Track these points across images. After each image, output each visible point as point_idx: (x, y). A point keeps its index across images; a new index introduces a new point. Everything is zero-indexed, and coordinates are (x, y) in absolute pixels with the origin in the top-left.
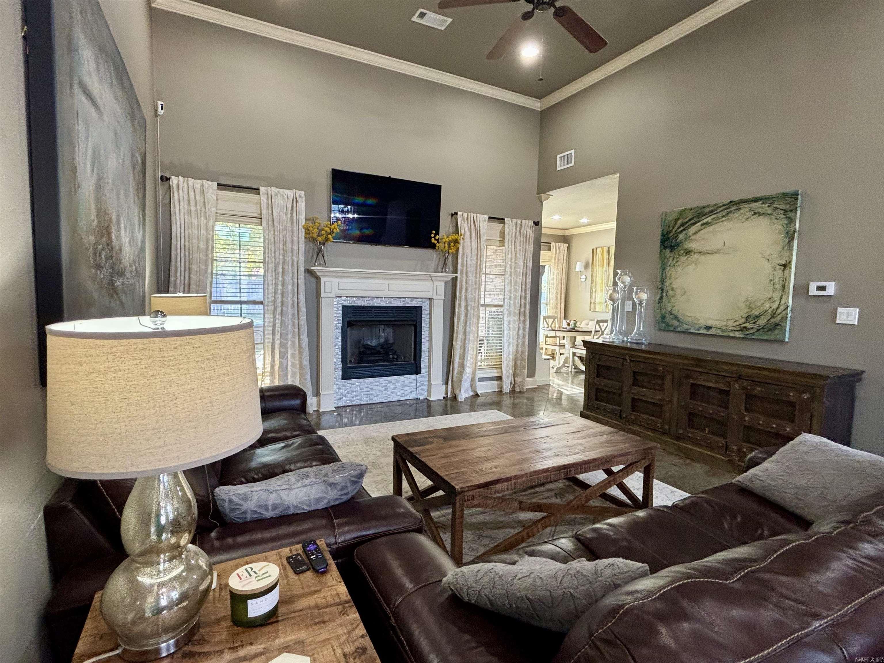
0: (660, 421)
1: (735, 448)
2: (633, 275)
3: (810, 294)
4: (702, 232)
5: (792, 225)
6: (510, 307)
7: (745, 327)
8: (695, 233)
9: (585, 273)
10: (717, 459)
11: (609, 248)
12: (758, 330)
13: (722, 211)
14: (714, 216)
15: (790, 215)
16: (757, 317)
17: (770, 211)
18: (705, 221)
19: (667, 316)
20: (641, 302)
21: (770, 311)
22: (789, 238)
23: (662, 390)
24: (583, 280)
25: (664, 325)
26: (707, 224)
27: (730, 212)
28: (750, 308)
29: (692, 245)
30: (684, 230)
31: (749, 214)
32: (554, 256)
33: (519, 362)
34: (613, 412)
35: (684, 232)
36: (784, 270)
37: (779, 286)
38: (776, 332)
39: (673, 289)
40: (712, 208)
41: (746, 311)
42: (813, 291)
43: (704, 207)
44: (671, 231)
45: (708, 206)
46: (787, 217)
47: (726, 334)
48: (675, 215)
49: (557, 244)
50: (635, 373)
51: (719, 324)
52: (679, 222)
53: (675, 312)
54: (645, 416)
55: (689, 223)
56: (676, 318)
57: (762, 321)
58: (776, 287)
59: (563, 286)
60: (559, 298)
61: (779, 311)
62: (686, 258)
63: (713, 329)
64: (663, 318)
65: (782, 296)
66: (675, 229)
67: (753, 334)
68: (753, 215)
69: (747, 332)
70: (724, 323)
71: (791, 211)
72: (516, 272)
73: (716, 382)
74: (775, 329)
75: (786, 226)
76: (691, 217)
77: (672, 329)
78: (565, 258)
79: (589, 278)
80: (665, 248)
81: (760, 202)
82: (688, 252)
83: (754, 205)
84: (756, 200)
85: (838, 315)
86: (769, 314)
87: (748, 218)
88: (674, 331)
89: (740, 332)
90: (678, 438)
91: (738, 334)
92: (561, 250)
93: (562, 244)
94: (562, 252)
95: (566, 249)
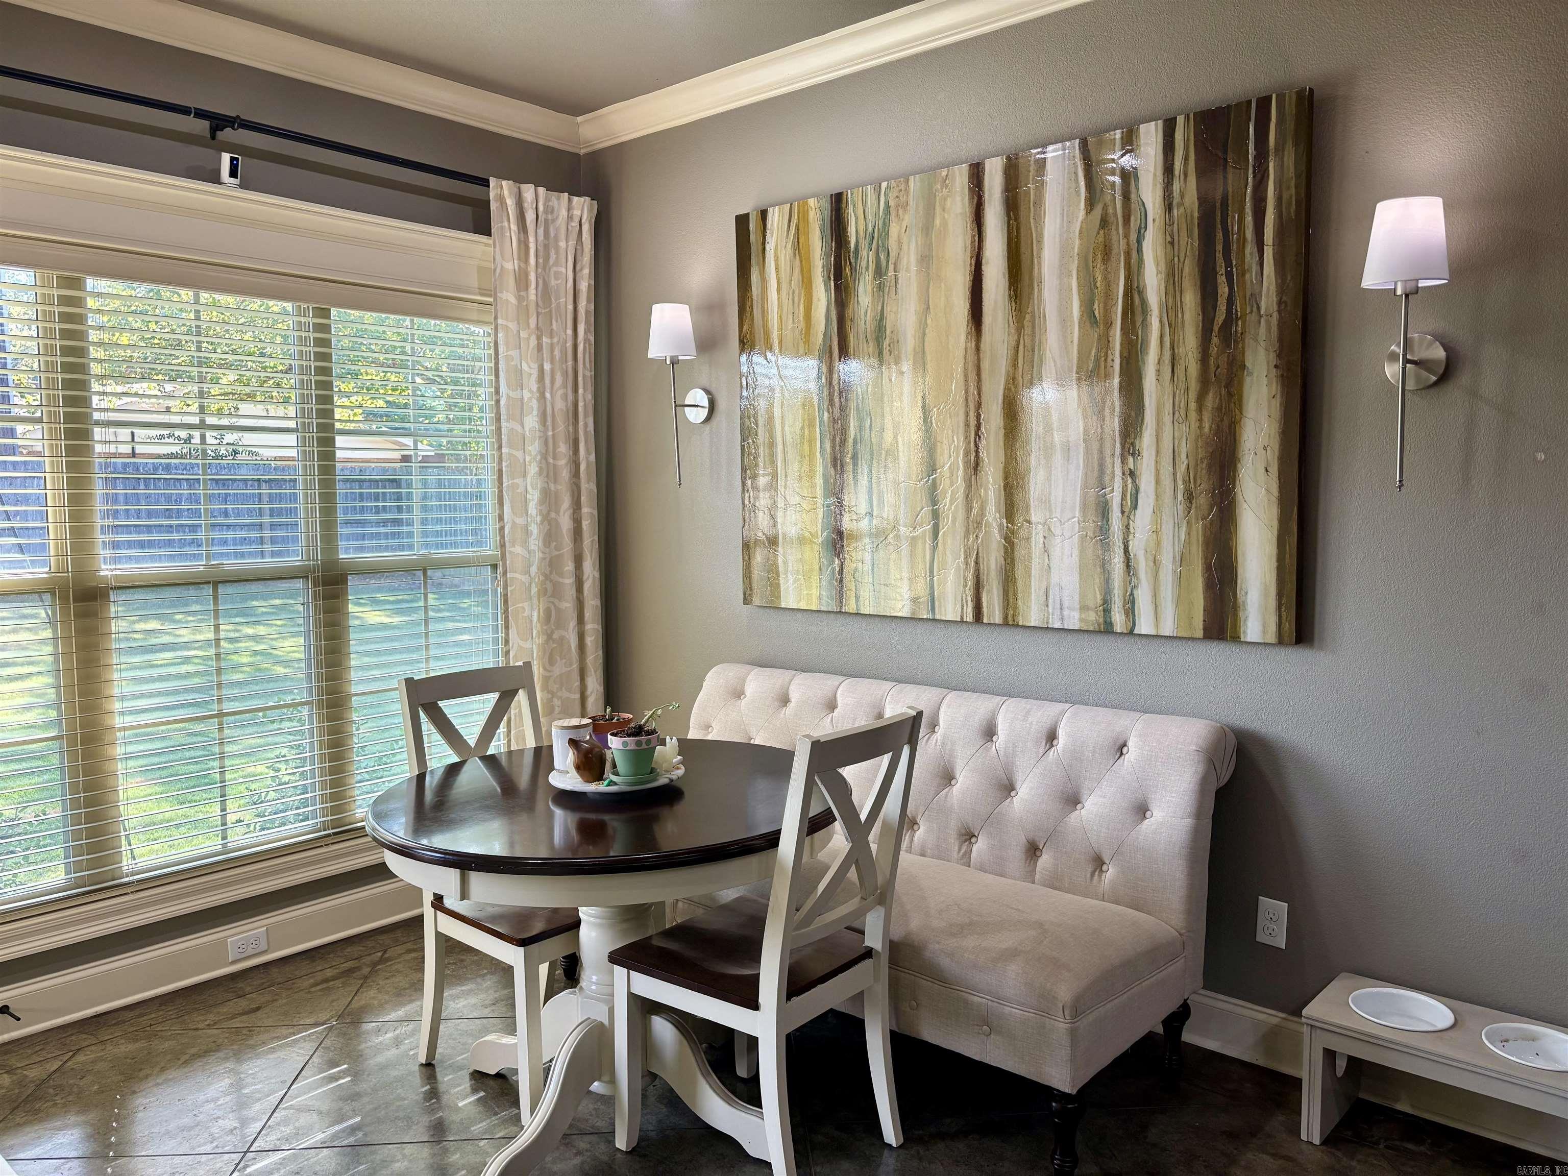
9: (701, 371)
11: (838, 202)
24: (696, 416)
32: (511, 266)
49: (528, 191)
59: (587, 457)
60: (566, 523)
78: (584, 285)
79: (730, 405)
92: (557, 230)
93: (558, 199)
94: (562, 244)
95: (586, 228)
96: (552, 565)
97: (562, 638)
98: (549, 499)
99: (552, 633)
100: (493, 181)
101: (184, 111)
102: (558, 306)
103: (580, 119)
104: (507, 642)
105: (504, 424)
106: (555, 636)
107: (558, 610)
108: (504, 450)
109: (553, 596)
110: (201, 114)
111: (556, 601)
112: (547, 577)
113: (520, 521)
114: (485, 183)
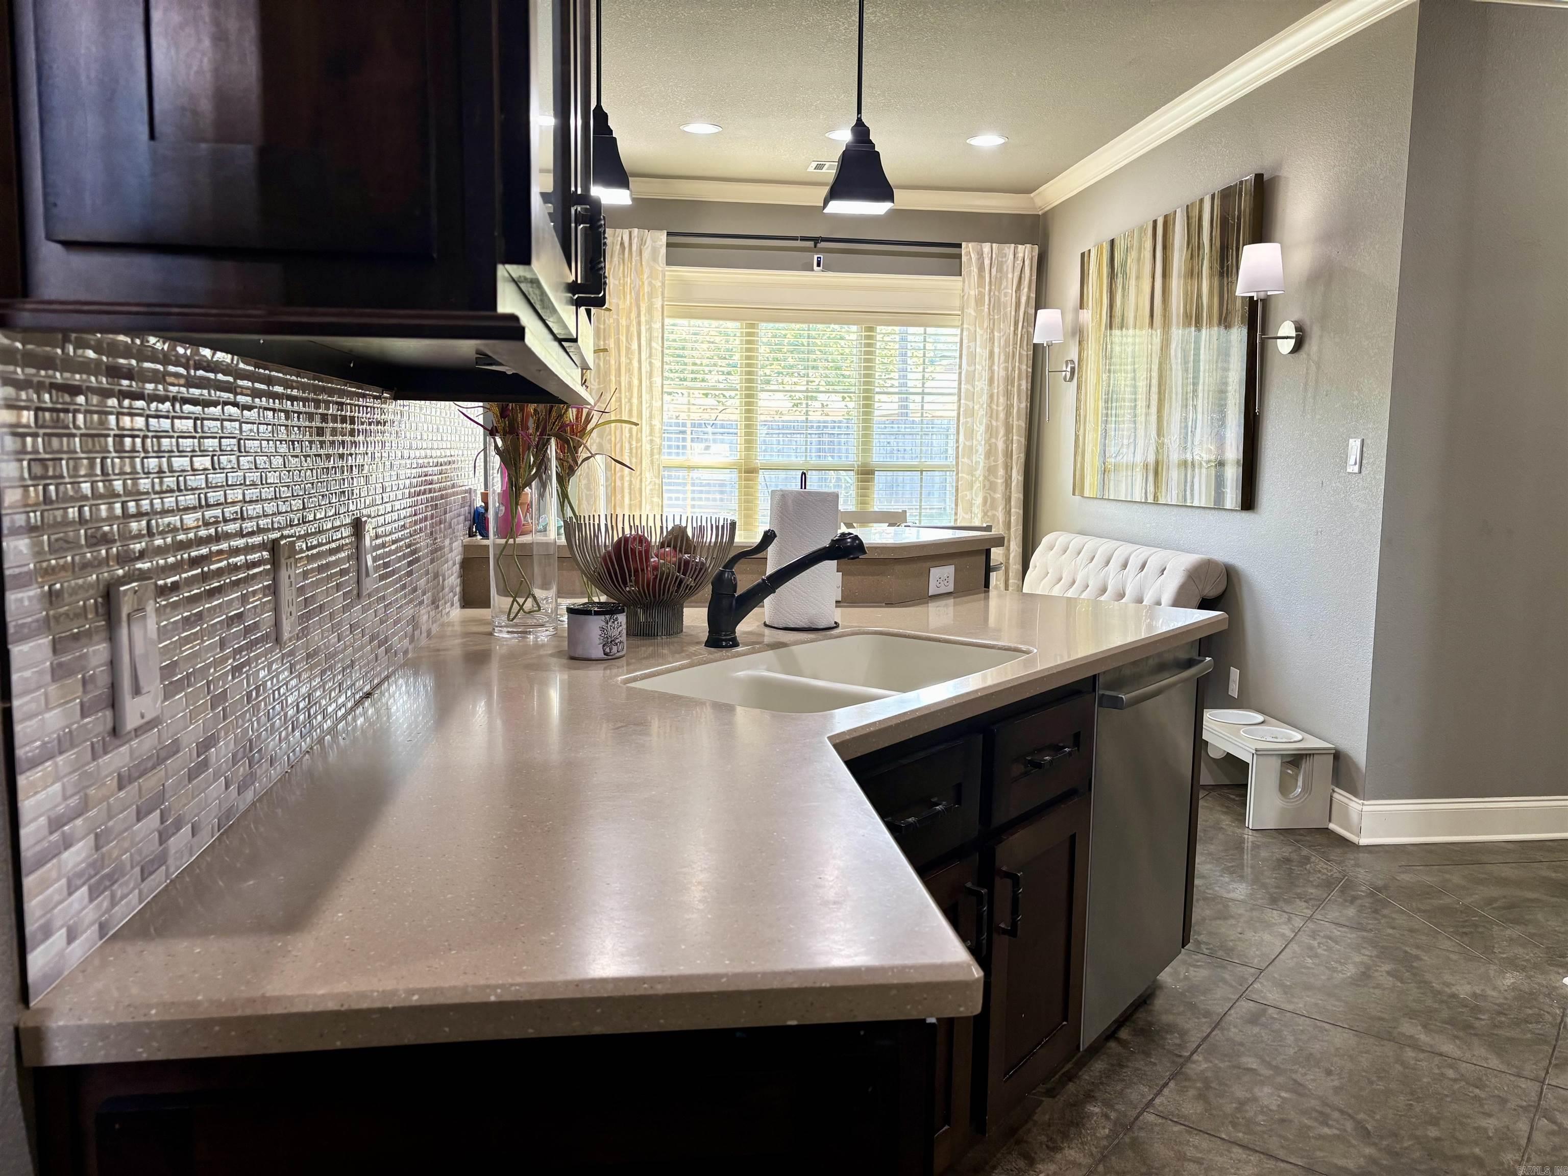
11: (1112, 243)
32: (972, 292)
49: (986, 247)
60: (1001, 445)
92: (1007, 267)
93: (1009, 248)
94: (1010, 276)
95: (1027, 263)
96: (991, 471)
97: (994, 515)
98: (990, 431)
99: (988, 511)
100: (964, 245)
101: (795, 239)
102: (1005, 314)
103: (1032, 195)
104: (956, 514)
105: (963, 386)
106: (989, 514)
107: (993, 499)
108: (962, 401)
109: (990, 489)
110: (804, 239)
111: (992, 493)
112: (985, 478)
113: (968, 443)
114: (960, 246)
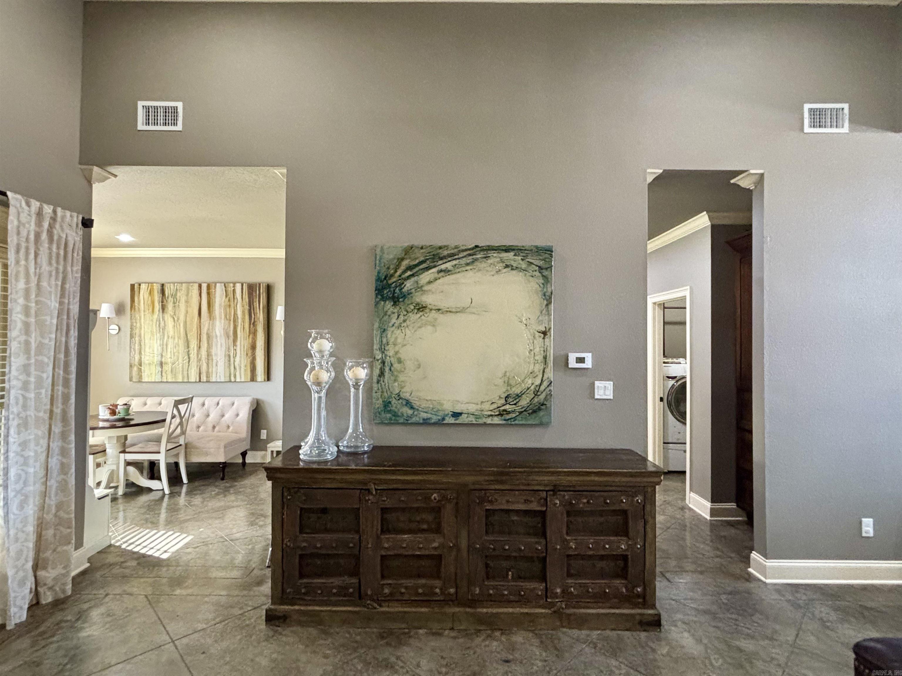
0: (437, 583)
1: (559, 590)
2: (334, 339)
3: (570, 366)
4: (438, 281)
5: (549, 285)
6: (25, 407)
7: (504, 410)
8: (430, 282)
9: (116, 320)
10: (537, 615)
11: (163, 285)
12: (521, 413)
13: (465, 257)
14: (454, 262)
15: (546, 273)
16: (518, 396)
17: (524, 265)
18: (443, 267)
19: (394, 401)
20: (357, 384)
21: (532, 388)
22: (547, 300)
23: (438, 530)
24: (114, 332)
25: (389, 415)
26: (447, 272)
27: (477, 260)
28: (509, 385)
29: (427, 299)
30: (413, 275)
31: (500, 266)
33: (49, 533)
34: (343, 590)
35: (413, 279)
36: (544, 338)
37: (540, 358)
38: (541, 413)
39: (400, 361)
40: (452, 251)
41: (504, 390)
42: (573, 364)
43: (440, 248)
44: (392, 276)
45: (446, 247)
46: (543, 276)
47: (481, 421)
48: (398, 253)
50: (384, 510)
51: (472, 408)
52: (405, 263)
53: (406, 396)
54: (409, 583)
55: (422, 267)
56: (408, 404)
57: (524, 402)
58: (537, 358)
61: (542, 388)
62: (419, 315)
63: (464, 416)
64: (387, 404)
65: (544, 369)
66: (398, 273)
67: (515, 419)
68: (505, 268)
69: (508, 417)
70: (479, 407)
71: (546, 269)
72: (40, 324)
73: (526, 501)
74: (539, 409)
75: (542, 286)
76: (422, 259)
77: (401, 421)
79: (126, 330)
80: (384, 299)
81: (512, 254)
82: (421, 308)
83: (504, 255)
84: (507, 249)
85: (596, 390)
86: (532, 392)
87: (500, 270)
88: (406, 423)
89: (499, 417)
90: (473, 603)
91: (497, 420)
